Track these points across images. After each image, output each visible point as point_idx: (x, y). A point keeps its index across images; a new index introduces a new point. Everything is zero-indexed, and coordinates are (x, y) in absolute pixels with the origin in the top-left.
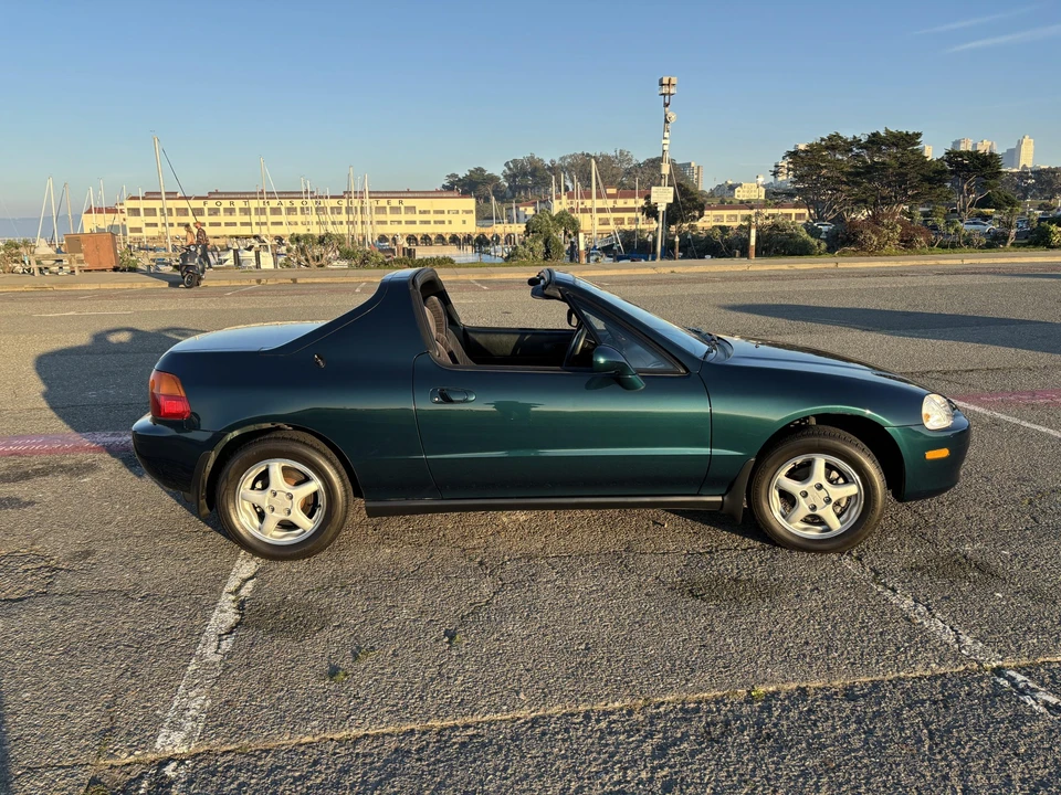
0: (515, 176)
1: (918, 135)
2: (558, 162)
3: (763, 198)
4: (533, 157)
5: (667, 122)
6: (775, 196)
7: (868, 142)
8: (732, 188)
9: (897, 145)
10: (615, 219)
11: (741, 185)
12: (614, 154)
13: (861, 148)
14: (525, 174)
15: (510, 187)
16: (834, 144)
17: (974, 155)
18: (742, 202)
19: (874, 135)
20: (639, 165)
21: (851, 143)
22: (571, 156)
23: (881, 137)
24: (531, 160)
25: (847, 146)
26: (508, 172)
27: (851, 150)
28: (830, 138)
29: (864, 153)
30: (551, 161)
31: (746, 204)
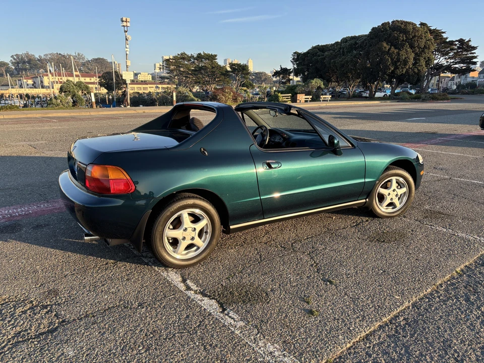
0: (18, 63)
1: (216, 56)
2: (43, 57)
3: (151, 80)
4: (28, 54)
5: (127, 40)
6: (158, 79)
7: (197, 57)
8: (136, 74)
9: (208, 59)
11: (140, 73)
12: (75, 55)
13: (195, 59)
14: (24, 62)
15: (16, 69)
16: (183, 57)
17: (239, 65)
18: (142, 81)
19: (200, 54)
20: (89, 61)
21: (190, 57)
22: (50, 54)
23: (202, 55)
24: (27, 55)
25: (189, 58)
26: (14, 61)
27: (190, 60)
28: (182, 54)
29: (196, 61)
30: (39, 56)
31: (144, 82)
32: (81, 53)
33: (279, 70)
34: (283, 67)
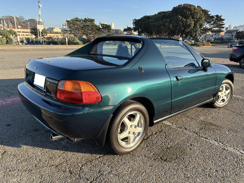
1: (94, 20)
3: (61, 32)
6: (64, 31)
7: (84, 20)
8: (53, 29)
9: (90, 21)
10: (26, 34)
11: (55, 28)
12: (19, 17)
16: (77, 20)
17: (106, 25)
18: (56, 32)
19: (85, 19)
20: (27, 20)
22: (5, 16)
23: (87, 19)
25: (80, 21)
27: (81, 22)
28: (76, 18)
29: (84, 23)
31: (57, 33)
32: (22, 16)
33: (127, 28)
34: (129, 27)
